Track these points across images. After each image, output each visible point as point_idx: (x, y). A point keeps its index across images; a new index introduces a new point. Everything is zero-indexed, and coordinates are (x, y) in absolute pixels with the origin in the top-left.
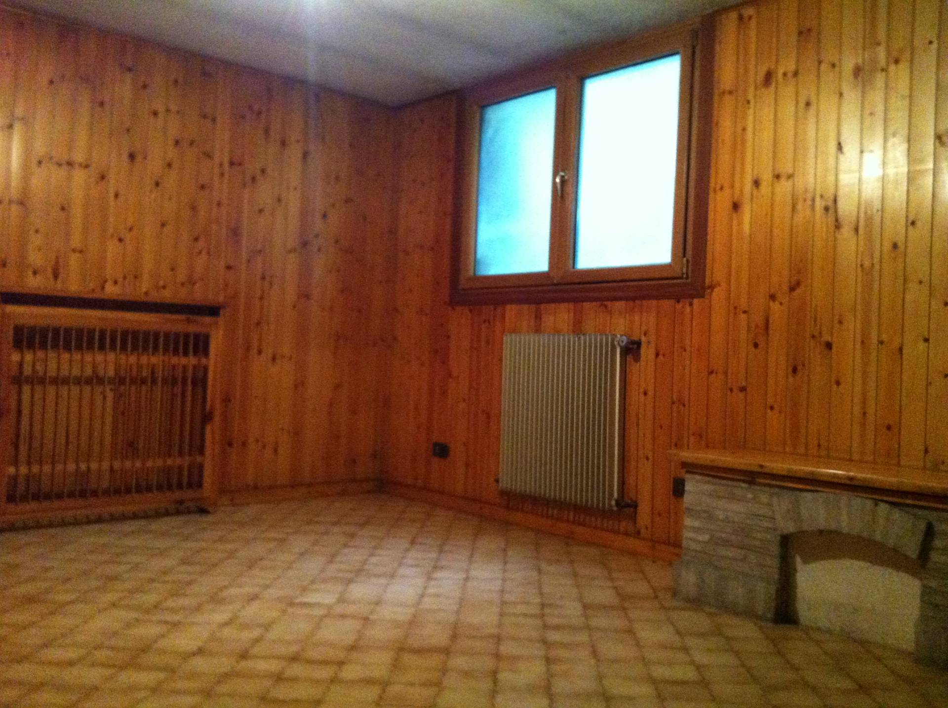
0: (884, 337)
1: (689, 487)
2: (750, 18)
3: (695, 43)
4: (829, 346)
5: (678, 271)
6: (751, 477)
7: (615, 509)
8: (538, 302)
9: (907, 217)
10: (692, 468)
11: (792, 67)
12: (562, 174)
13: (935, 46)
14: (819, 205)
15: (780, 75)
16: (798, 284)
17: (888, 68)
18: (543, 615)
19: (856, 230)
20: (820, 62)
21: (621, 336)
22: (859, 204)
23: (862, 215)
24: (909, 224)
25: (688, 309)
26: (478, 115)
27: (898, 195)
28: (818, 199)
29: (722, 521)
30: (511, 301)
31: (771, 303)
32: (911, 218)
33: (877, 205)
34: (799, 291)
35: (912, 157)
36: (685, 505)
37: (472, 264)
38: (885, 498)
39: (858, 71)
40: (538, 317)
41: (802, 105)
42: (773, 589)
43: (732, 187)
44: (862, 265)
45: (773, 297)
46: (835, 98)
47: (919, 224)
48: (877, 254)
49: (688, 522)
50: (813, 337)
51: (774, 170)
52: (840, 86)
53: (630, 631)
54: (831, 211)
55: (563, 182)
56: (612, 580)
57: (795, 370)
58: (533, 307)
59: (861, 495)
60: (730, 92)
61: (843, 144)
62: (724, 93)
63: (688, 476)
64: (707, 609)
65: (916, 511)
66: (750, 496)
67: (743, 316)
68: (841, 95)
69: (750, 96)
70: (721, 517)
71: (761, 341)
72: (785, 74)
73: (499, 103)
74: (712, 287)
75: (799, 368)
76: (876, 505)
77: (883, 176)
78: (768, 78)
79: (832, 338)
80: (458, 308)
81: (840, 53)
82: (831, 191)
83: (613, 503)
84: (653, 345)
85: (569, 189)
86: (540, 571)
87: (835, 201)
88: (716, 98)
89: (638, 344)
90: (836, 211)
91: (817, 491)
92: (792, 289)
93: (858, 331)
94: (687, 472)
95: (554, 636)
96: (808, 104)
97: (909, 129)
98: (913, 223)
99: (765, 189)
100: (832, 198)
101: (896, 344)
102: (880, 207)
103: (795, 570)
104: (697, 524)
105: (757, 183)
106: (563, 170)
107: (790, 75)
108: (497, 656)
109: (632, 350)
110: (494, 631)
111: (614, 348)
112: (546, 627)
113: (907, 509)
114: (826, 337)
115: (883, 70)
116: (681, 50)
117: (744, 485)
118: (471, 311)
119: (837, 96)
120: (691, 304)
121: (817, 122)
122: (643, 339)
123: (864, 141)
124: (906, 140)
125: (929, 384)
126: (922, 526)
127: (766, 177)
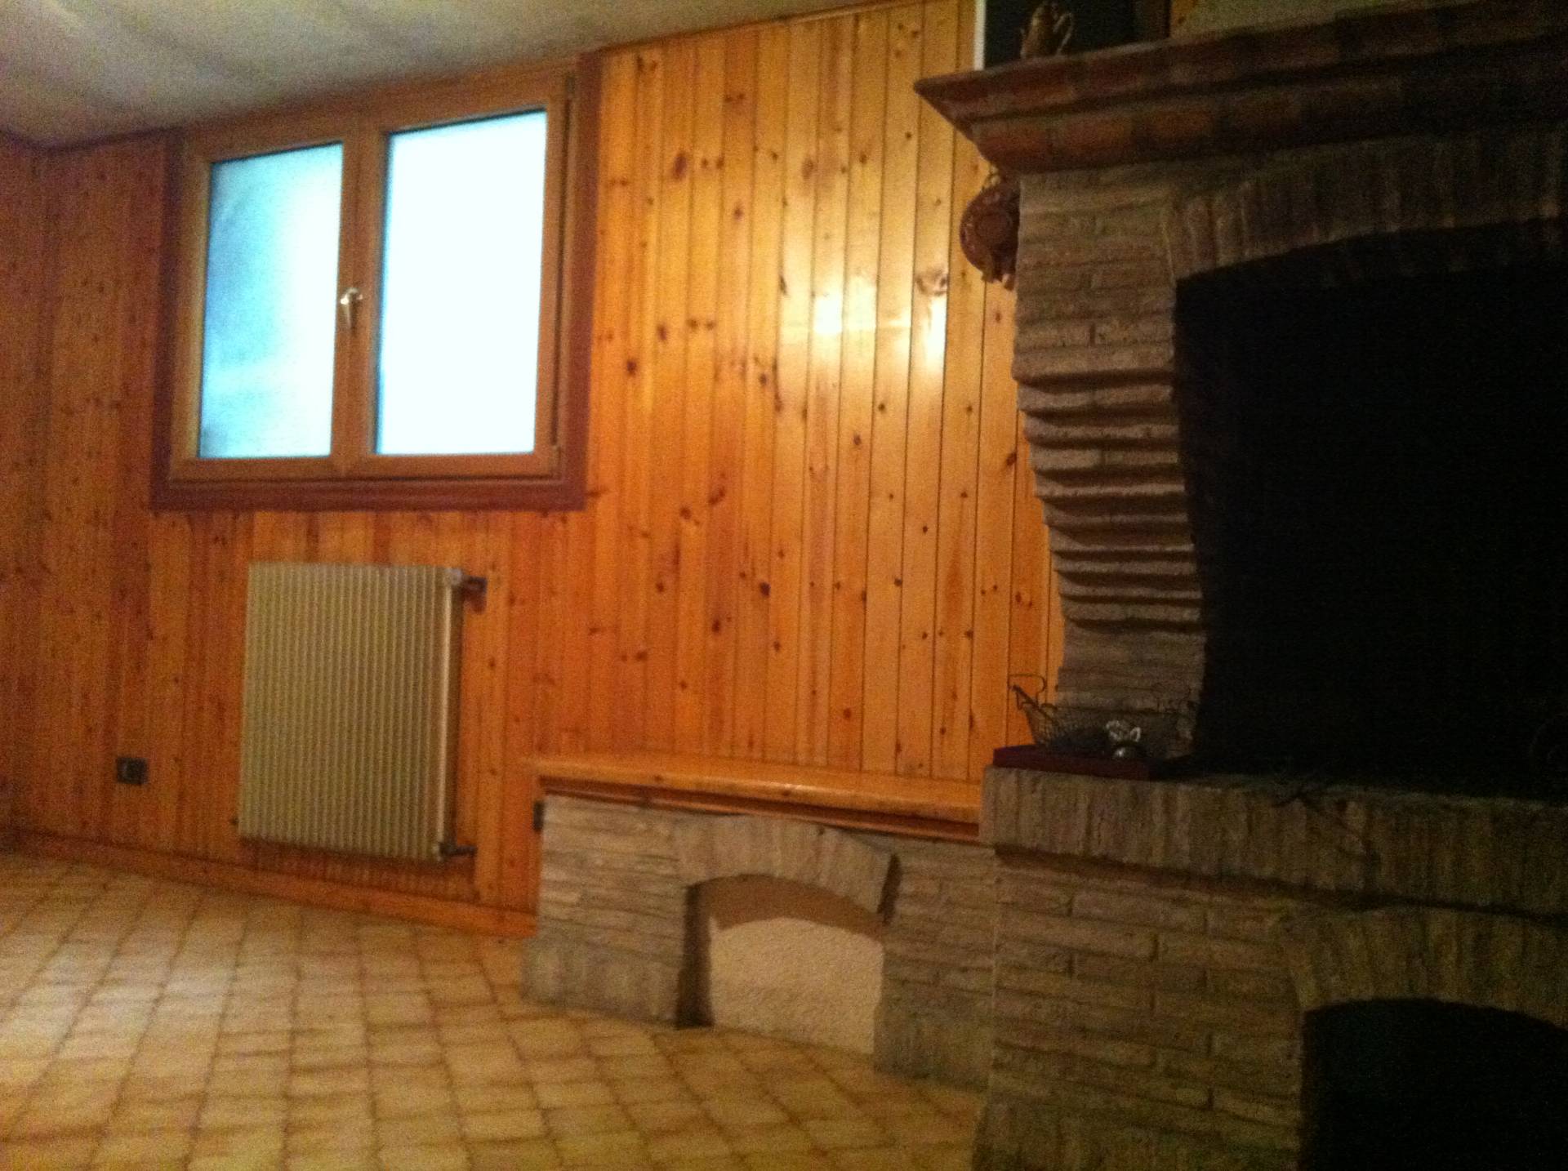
0: (842, 578)
1: (550, 816)
2: (654, 66)
3: (570, 97)
4: (765, 589)
5: (543, 467)
6: (644, 796)
7: (439, 859)
8: (312, 508)
9: (874, 396)
10: (553, 785)
11: (714, 153)
12: (352, 290)
13: (914, 142)
14: (753, 371)
15: (698, 166)
16: (722, 493)
17: (851, 168)
18: (291, 1052)
19: (805, 414)
20: (755, 149)
21: (454, 568)
22: (808, 373)
23: (813, 392)
24: (876, 408)
25: (559, 527)
26: (206, 175)
27: (861, 362)
28: (751, 366)
29: (602, 868)
30: (263, 506)
31: (683, 522)
32: (879, 402)
33: (833, 377)
34: (723, 505)
35: (883, 309)
36: (545, 847)
37: (194, 436)
38: (833, 822)
39: (809, 168)
40: (313, 535)
41: (729, 213)
42: (673, 973)
43: (626, 334)
44: (811, 469)
45: (685, 513)
46: (776, 208)
47: (889, 408)
48: (832, 450)
49: (548, 873)
50: (743, 575)
51: (688, 314)
52: (783, 191)
53: (441, 1063)
54: (770, 384)
55: (355, 305)
56: (423, 977)
57: (716, 627)
58: (302, 517)
59: (801, 817)
60: (624, 183)
61: (787, 280)
62: (613, 182)
63: (549, 799)
64: (573, 1014)
65: (876, 839)
66: (642, 826)
67: (642, 543)
68: (785, 203)
69: (653, 192)
70: (599, 862)
71: (668, 582)
72: (705, 163)
73: (244, 158)
74: (595, 494)
75: (724, 622)
76: (821, 832)
77: (842, 333)
78: (680, 166)
79: (769, 576)
80: (167, 517)
81: (785, 138)
82: (769, 355)
83: (436, 849)
84: (505, 586)
85: (366, 317)
86: (299, 975)
87: (775, 368)
88: (601, 189)
89: (481, 584)
90: (776, 386)
91: (738, 814)
92: (713, 501)
93: (806, 569)
94: (548, 792)
95: (305, 1085)
96: (738, 213)
97: (879, 265)
98: (882, 408)
99: (674, 341)
100: (770, 362)
101: (858, 586)
102: (836, 381)
103: (709, 940)
104: (562, 876)
105: (662, 333)
106: (356, 285)
107: (712, 165)
108: (195, 1131)
109: (470, 592)
110: (196, 1087)
111: (440, 588)
112: (293, 1071)
113: (866, 837)
114: (761, 577)
115: (844, 170)
116: (548, 106)
117: (634, 809)
118: (190, 521)
119: (780, 207)
120: (564, 520)
121: (751, 241)
122: (491, 575)
123: (817, 279)
124: (874, 281)
125: (901, 648)
126: (884, 862)
127: (677, 324)
